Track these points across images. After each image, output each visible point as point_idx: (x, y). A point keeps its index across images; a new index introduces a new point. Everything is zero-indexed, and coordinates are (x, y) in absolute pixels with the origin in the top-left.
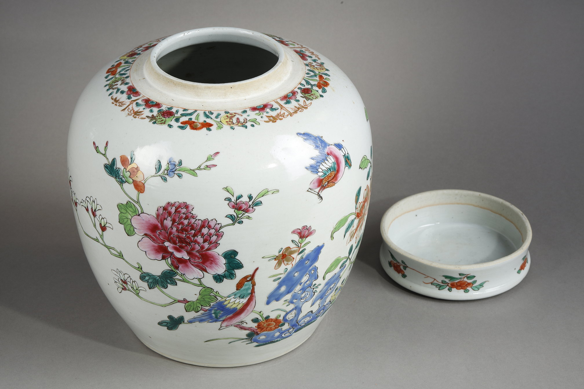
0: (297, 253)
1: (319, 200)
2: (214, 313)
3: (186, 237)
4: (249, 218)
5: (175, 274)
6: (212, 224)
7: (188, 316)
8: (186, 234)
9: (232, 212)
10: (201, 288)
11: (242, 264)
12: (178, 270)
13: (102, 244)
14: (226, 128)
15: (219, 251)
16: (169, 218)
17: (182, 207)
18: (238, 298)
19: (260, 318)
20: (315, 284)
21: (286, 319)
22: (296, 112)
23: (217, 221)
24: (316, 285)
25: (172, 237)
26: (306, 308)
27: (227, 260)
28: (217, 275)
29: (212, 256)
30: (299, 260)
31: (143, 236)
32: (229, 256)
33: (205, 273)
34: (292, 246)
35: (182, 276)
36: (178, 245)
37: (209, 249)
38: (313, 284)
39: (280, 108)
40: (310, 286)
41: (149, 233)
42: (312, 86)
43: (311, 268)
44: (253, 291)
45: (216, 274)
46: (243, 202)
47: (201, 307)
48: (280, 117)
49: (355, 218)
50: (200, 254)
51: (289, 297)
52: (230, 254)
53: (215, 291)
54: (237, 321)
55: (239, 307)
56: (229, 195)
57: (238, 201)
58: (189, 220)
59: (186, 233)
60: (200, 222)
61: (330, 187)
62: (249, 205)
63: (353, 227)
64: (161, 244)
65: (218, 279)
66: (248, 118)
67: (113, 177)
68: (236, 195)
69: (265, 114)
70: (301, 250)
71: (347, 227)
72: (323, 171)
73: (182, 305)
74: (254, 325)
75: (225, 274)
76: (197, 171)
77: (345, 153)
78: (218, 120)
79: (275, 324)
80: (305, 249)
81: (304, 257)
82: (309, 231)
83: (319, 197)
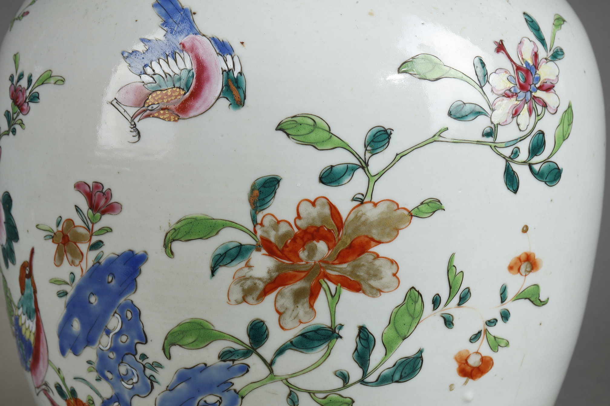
0: (87, 245)
1: (130, 136)
4: (22, 124)
20: (145, 356)
24: (148, 361)
27: (5, 214)
28: (3, 247)
30: (93, 263)
32: (6, 205)
34: (78, 221)
38: (141, 353)
40: (131, 350)
43: (122, 301)
44: (37, 307)
46: (21, 89)
49: (254, 247)
51: (91, 354)
52: (6, 202)
55: (31, 339)
56: (14, 70)
57: (19, 84)
61: (164, 119)
62: (25, 96)
65: (5, 257)
68: (19, 71)
70: (95, 239)
71: (220, 252)
72: (154, 74)
75: (7, 248)
77: (231, 66)
80: (101, 242)
81: (103, 261)
82: (107, 199)
83: (132, 128)
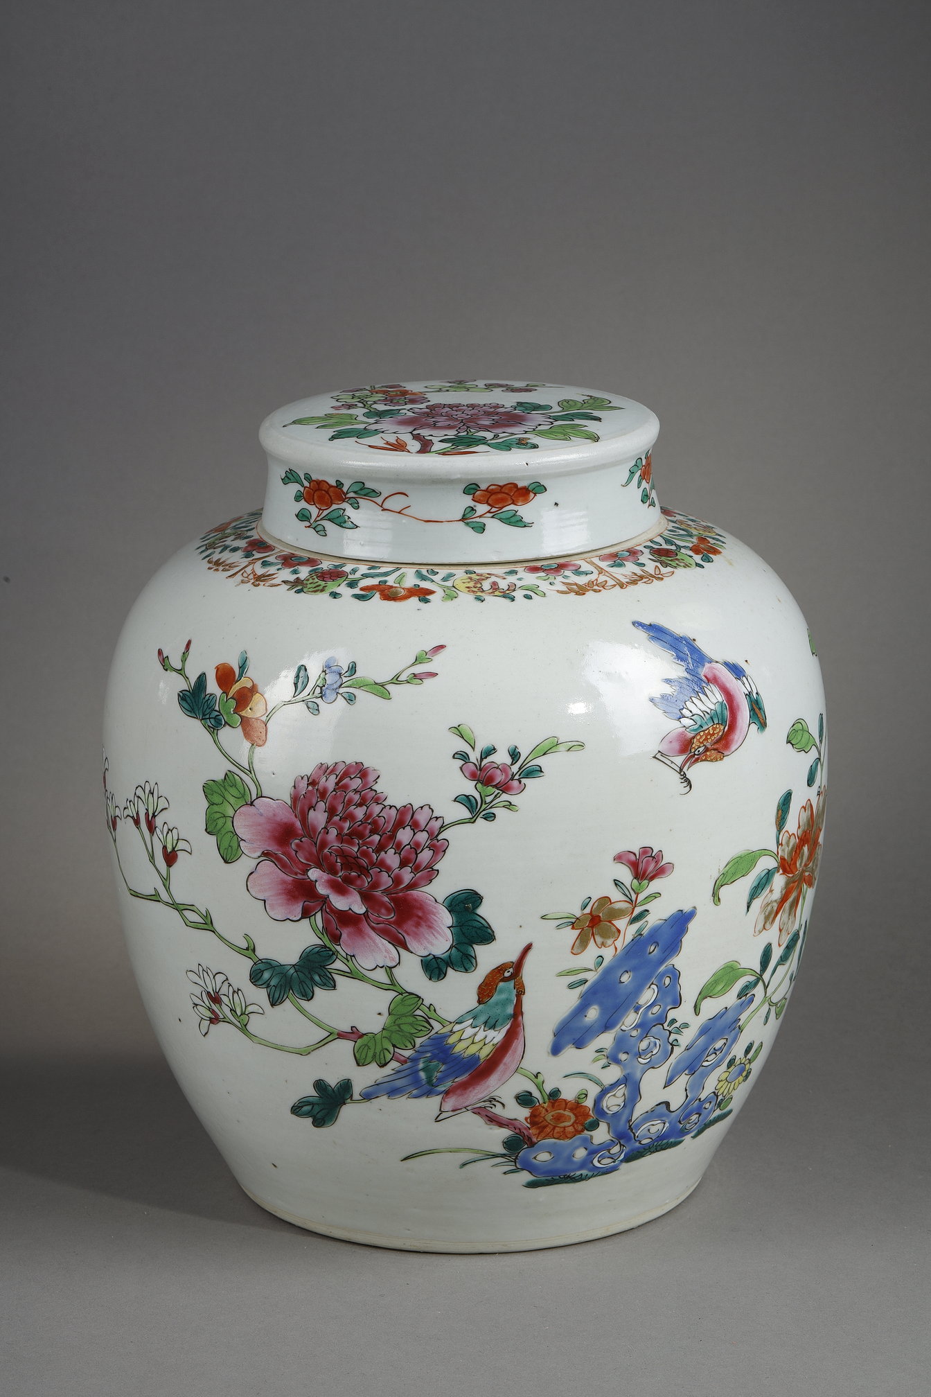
0: (626, 920)
1: (682, 788)
2: (423, 1069)
3: (360, 853)
4: (509, 806)
5: (332, 955)
6: (422, 818)
7: (364, 1077)
8: (358, 844)
9: (469, 788)
10: (392, 994)
11: (492, 930)
12: (340, 945)
13: (167, 904)
14: (466, 598)
15: (439, 890)
16: (321, 805)
17: (353, 774)
18: (483, 1027)
19: (536, 1094)
20: (674, 1021)
21: (603, 1109)
22: (634, 582)
23: (433, 811)
24: (677, 1025)
25: (326, 855)
26: (654, 1088)
27: (456, 917)
28: (431, 957)
29: (421, 905)
30: (631, 938)
31: (259, 857)
32: (462, 905)
33: (402, 951)
34: (616, 895)
35: (348, 961)
36: (340, 874)
37: (413, 886)
38: (669, 1019)
39: (596, 572)
40: (661, 1020)
41: (273, 848)
42: (679, 547)
43: (662, 968)
44: (518, 1012)
45: (430, 954)
46: (496, 766)
47: (391, 1049)
48: (596, 587)
49: (777, 869)
50: (392, 899)
51: (606, 1040)
52: (463, 902)
53: (427, 1003)
54: (480, 1096)
55: (485, 1053)
56: (463, 747)
57: (485, 762)
58: (368, 808)
59: (360, 842)
60: (393, 811)
61: (711, 761)
62: (510, 773)
63: (771, 891)
64: (300, 877)
65: (435, 968)
66: (519, 584)
67: (197, 718)
68: (481, 745)
69: (560, 579)
70: (638, 910)
71: (755, 884)
72: (693, 716)
73: (346, 1047)
74: (521, 1114)
75: (450, 957)
76: (390, 687)
77: (750, 690)
78: (449, 584)
79: (573, 1118)
80: (647, 911)
81: (645, 932)
82: (657, 862)
83: (682, 779)
